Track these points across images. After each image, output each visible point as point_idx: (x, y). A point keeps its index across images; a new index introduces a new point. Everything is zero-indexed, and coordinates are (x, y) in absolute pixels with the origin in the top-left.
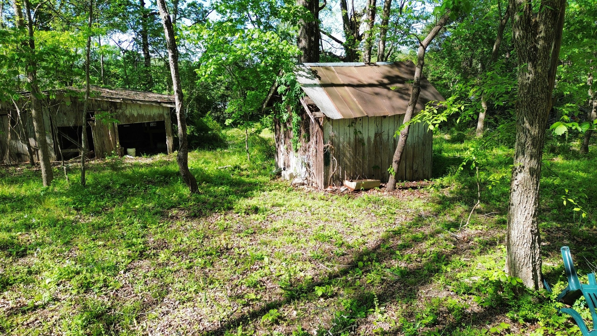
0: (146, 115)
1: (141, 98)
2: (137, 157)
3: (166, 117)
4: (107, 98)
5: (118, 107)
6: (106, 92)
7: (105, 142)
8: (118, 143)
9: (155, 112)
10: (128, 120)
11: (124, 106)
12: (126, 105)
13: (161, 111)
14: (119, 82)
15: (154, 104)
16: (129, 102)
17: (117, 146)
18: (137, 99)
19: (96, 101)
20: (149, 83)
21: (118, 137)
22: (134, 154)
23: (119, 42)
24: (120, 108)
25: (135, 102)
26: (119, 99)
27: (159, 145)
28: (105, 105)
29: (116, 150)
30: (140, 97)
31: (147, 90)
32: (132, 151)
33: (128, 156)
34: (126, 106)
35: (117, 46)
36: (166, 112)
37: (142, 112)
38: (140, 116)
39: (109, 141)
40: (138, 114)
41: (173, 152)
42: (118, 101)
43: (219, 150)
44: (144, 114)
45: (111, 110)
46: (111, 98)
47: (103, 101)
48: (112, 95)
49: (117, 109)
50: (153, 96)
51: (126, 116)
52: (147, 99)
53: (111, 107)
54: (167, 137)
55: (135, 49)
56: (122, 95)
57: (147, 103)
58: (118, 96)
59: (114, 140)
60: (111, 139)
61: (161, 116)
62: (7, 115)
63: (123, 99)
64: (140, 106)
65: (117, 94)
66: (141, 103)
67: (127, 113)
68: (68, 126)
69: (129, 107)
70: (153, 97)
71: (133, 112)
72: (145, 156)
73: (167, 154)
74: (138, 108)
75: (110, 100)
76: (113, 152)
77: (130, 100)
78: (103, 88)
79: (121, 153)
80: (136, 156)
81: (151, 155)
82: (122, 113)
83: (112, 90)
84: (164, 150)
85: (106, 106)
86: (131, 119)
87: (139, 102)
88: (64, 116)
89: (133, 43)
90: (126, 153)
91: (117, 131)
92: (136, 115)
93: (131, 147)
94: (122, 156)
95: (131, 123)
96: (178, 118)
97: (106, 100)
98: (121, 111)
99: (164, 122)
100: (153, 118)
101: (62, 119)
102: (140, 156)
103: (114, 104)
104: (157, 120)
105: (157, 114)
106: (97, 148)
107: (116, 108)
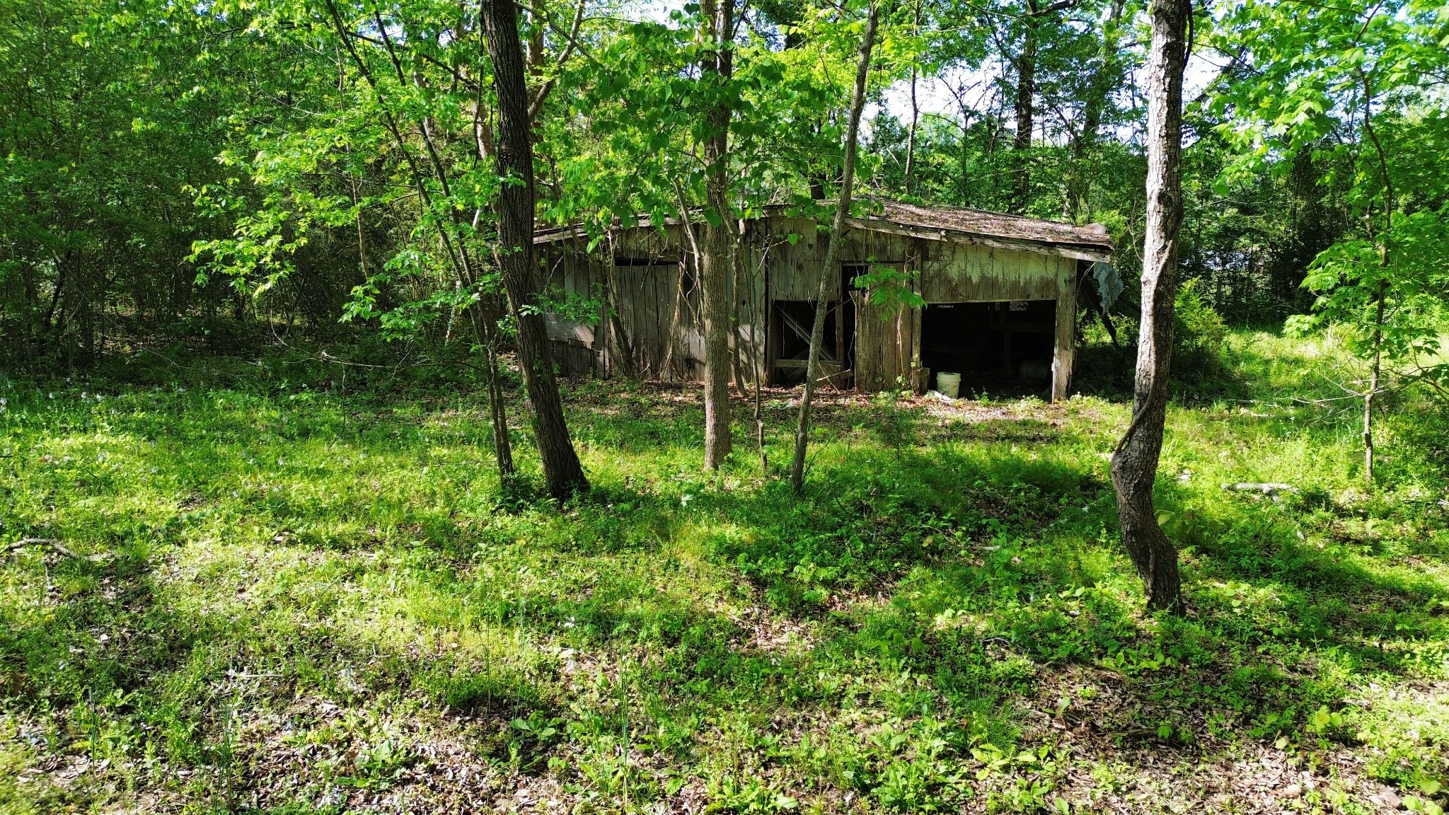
0: (1005, 282)
1: (999, 232)
2: (961, 402)
3: (1063, 288)
4: (906, 227)
5: (931, 253)
6: (907, 212)
7: (884, 350)
8: (916, 356)
9: (1033, 271)
10: (953, 291)
11: (947, 253)
12: (954, 247)
13: (1050, 271)
14: (944, 190)
15: (1034, 249)
16: (963, 240)
17: (913, 365)
18: (985, 232)
19: (877, 234)
20: (1018, 192)
21: (917, 339)
22: (955, 391)
23: (961, 89)
24: (936, 259)
25: (978, 241)
26: (936, 230)
27: (1027, 369)
28: (899, 249)
29: (908, 377)
30: (993, 226)
31: (1013, 211)
32: (949, 380)
33: (937, 395)
34: (954, 252)
35: (953, 98)
36: (1065, 274)
37: (995, 270)
38: (989, 283)
39: (895, 347)
40: (983, 277)
41: (1068, 397)
42: (934, 237)
43: (1220, 406)
44: (1000, 277)
45: (912, 263)
46: (916, 229)
47: (896, 236)
48: (920, 220)
49: (928, 259)
50: (1029, 226)
51: (950, 281)
52: (1013, 235)
53: (912, 254)
54: (1056, 351)
55: (996, 105)
56: (945, 221)
57: (1013, 247)
58: (935, 224)
59: (908, 347)
60: (899, 342)
61: (1048, 284)
62: (677, 263)
63: (947, 231)
64: (991, 255)
65: (935, 219)
66: (996, 245)
67: (953, 272)
68: (802, 299)
69: (959, 255)
70: (1032, 229)
71: (969, 269)
72: (986, 401)
73: (1048, 399)
74: (984, 258)
75: (913, 235)
76: (899, 379)
77: (966, 234)
78: (902, 202)
79: (921, 383)
80: (959, 396)
81: (1002, 399)
82: (939, 273)
83: (924, 208)
84: (1041, 388)
85: (900, 251)
86: (961, 290)
87: (989, 242)
88: (798, 274)
89: (994, 89)
90: (933, 385)
91: (918, 321)
92: (975, 279)
93: (949, 370)
94: (922, 392)
95: (960, 300)
96: (1147, 305)
97: (903, 233)
98: (936, 265)
99: (1053, 304)
100: (1025, 291)
101: (791, 281)
102: (970, 398)
103: (921, 245)
104: (1035, 297)
105: (1036, 278)
106: (861, 363)
107: (925, 258)
